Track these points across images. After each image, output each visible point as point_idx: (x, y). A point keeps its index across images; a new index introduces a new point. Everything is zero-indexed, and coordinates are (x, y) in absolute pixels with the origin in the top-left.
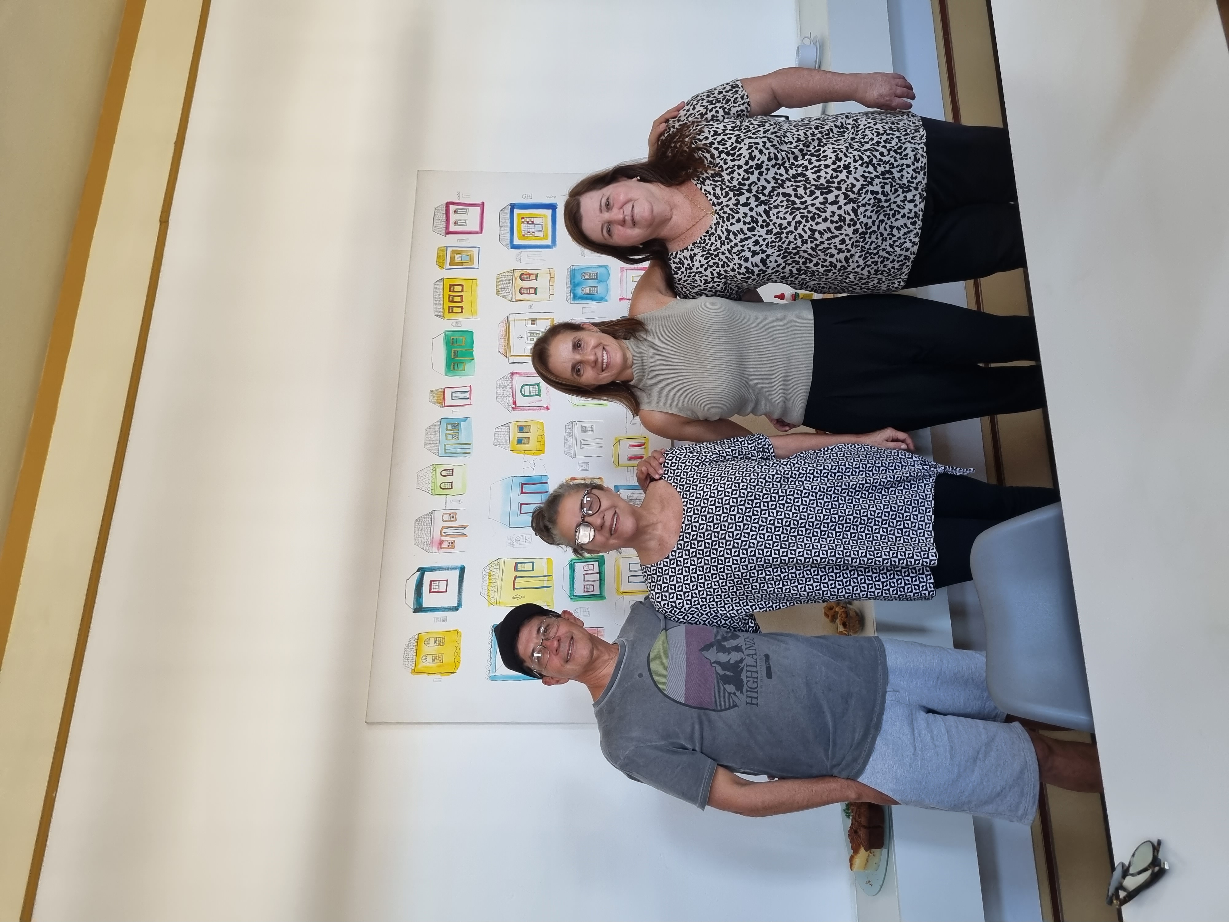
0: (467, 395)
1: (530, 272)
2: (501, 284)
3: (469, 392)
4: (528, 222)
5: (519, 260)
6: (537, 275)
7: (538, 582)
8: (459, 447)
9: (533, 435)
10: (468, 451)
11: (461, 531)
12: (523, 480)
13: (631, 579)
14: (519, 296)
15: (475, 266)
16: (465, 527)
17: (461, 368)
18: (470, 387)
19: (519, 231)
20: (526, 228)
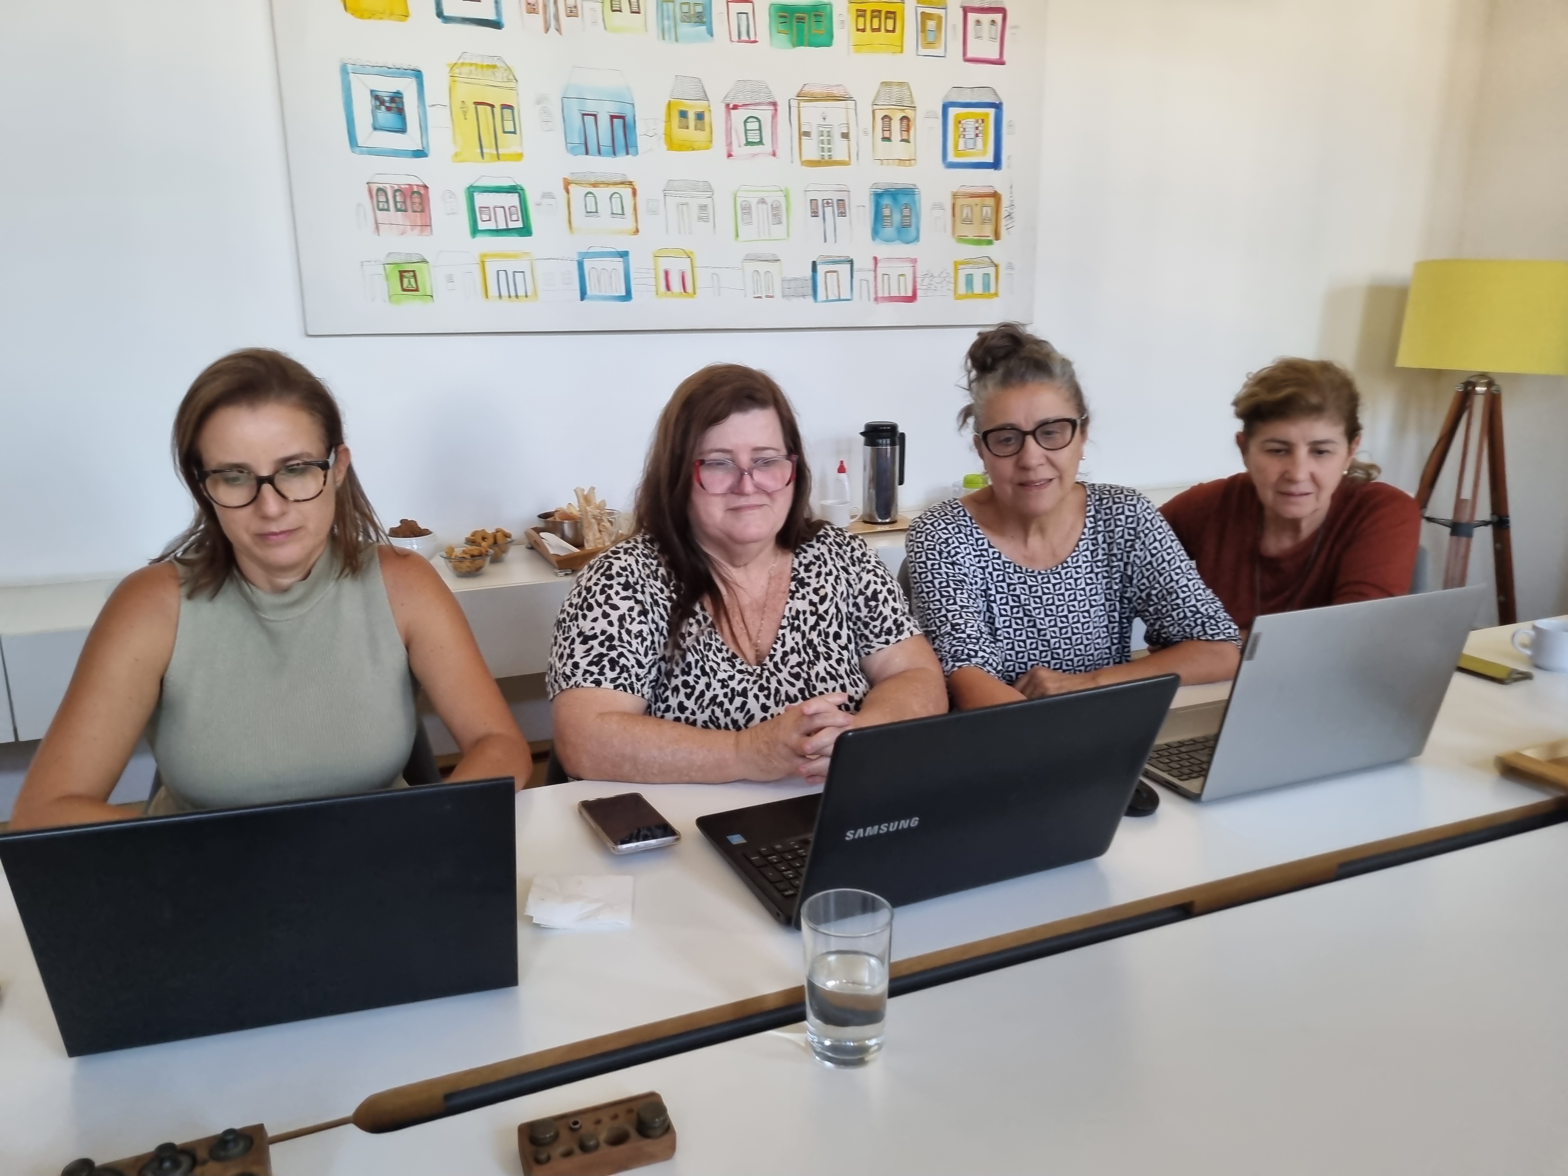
0: (744, 37)
1: (912, 132)
2: (895, 89)
3: (747, 39)
4: (977, 128)
5: (929, 115)
6: (907, 141)
7: (488, 140)
8: (672, 23)
9: (691, 134)
10: (667, 36)
11: (552, 24)
12: (629, 119)
13: (502, 274)
14: (879, 115)
15: (923, 51)
16: (558, 30)
17: (782, 27)
18: (755, 42)
19: (967, 116)
20: (970, 124)
